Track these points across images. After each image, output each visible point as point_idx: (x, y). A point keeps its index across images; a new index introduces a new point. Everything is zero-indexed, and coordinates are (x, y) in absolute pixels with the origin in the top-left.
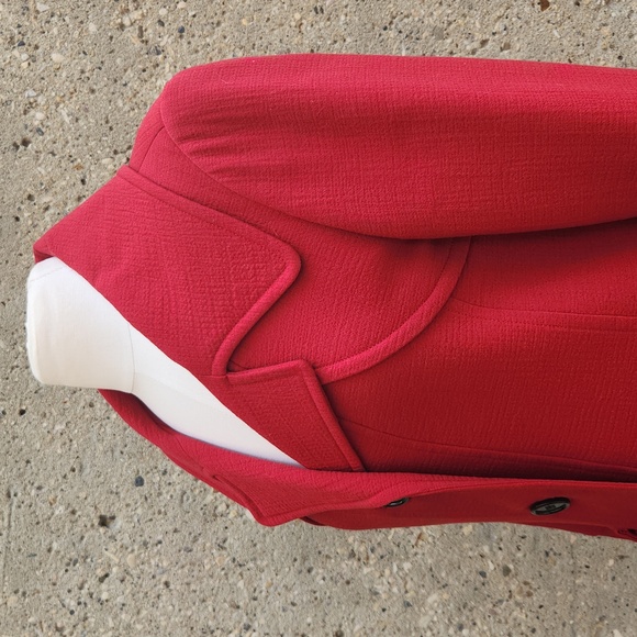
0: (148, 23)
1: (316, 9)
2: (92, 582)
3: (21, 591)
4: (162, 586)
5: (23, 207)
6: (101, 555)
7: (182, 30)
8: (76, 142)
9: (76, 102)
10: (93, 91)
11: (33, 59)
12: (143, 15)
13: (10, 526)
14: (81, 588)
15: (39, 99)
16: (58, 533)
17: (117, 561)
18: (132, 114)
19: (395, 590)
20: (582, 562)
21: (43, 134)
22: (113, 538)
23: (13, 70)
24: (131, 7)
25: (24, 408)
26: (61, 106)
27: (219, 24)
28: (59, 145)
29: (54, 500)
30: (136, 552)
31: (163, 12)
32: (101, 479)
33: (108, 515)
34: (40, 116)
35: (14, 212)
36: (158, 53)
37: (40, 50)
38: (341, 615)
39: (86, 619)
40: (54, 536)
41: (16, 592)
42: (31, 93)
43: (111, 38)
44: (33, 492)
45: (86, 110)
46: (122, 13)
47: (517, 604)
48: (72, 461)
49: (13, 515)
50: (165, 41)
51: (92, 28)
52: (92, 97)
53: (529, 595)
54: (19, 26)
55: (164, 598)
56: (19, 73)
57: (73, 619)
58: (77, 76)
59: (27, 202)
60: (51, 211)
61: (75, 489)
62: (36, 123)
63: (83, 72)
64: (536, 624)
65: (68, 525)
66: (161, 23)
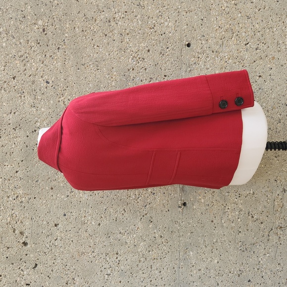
0: (65, 100)
2: (53, 241)
3: (35, 243)
4: (71, 242)
5: (35, 147)
6: (55, 234)
9: (48, 120)
10: (52, 117)
11: (37, 110)
13: (32, 227)
14: (50, 242)
15: (39, 120)
16: (44, 228)
17: (59, 235)
19: (132, 242)
20: (181, 234)
21: (40, 128)
23: (32, 113)
24: (61, 96)
25: (35, 197)
26: (44, 121)
29: (43, 220)
30: (64, 233)
31: (69, 97)
32: (55, 214)
33: (57, 224)
34: (39, 124)
35: (32, 148)
37: (39, 108)
38: (117, 248)
39: (52, 250)
42: (36, 118)
43: (56, 104)
44: (38, 218)
46: (59, 98)
47: (164, 245)
48: (48, 210)
49: (33, 224)
51: (52, 102)
52: (52, 119)
53: (167, 243)
54: (33, 102)
55: (71, 245)
57: (49, 250)
61: (49, 217)
63: (49, 113)
64: (170, 250)
65: (47, 226)
66: (69, 100)
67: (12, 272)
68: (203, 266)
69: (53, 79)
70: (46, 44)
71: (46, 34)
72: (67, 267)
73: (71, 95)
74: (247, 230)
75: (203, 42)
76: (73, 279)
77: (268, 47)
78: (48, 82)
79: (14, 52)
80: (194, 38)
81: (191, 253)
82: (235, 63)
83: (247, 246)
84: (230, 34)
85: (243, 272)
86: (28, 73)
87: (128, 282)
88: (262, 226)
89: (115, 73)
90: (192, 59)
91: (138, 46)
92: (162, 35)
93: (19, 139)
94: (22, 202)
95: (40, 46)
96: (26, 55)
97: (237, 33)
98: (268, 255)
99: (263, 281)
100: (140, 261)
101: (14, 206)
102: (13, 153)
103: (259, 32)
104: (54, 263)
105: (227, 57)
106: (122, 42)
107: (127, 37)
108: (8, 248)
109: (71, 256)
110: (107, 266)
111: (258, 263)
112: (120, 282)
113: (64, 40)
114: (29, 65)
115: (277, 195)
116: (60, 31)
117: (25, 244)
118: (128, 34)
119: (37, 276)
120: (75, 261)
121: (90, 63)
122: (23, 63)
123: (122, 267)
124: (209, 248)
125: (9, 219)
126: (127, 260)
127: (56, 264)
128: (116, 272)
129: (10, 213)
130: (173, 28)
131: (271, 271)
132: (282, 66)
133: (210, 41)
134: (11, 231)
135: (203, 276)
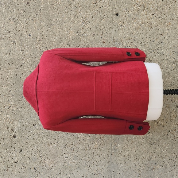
1: (67, 44)
2: (32, 135)
3: (21, 136)
4: (43, 136)
6: (34, 131)
8: (30, 65)
11: (23, 52)
12: (40, 45)
13: (19, 126)
15: (24, 59)
17: (36, 132)
21: (25, 64)
22: (35, 128)
23: (20, 54)
24: (38, 44)
25: (21, 107)
26: (27, 60)
28: (27, 66)
29: (26, 122)
30: (39, 130)
31: (43, 45)
32: (34, 118)
33: (35, 124)
34: (24, 61)
35: (20, 76)
38: (72, 141)
39: (31, 141)
40: (26, 128)
43: (35, 49)
44: (23, 120)
45: (31, 60)
47: (102, 140)
48: (29, 116)
49: (20, 124)
51: (32, 48)
52: (32, 58)
53: (104, 138)
54: (21, 48)
55: (44, 138)
57: (29, 141)
59: (22, 74)
60: (26, 76)
61: (29, 120)
63: (31, 54)
64: (105, 143)
65: (28, 126)
66: (43, 47)
67: (6, 154)
68: (126, 153)
69: (33, 33)
70: (29, 12)
71: (29, 6)
72: (41, 152)
73: (44, 43)
74: (154, 131)
75: (126, 13)
76: (44, 160)
77: (167, 17)
78: (30, 35)
79: (9, 16)
80: (120, 10)
81: (119, 145)
82: (146, 26)
83: (154, 141)
84: (143, 8)
85: (151, 158)
86: (18, 29)
87: (79, 163)
88: (163, 129)
89: (72, 31)
90: (119, 23)
91: (86, 14)
92: (101, 8)
93: (12, 71)
94: (13, 110)
95: (26, 13)
96: (17, 18)
97: (147, 7)
98: (167, 147)
99: (164, 164)
100: (86, 149)
101: (8, 112)
102: (8, 79)
103: (161, 7)
104: (32, 149)
105: (141, 22)
106: (76, 12)
107: (79, 8)
108: (4, 139)
109: (43, 145)
110: (66, 152)
111: (161, 152)
112: (74, 162)
113: (40, 10)
114: (18, 24)
115: (172, 109)
116: (38, 4)
117: (14, 137)
118: (80, 7)
119: (22, 157)
120: (46, 148)
121: (56, 24)
122: (15, 23)
123: (75, 153)
124: (130, 142)
125: (5, 120)
126: (78, 149)
127: (34, 150)
128: (72, 156)
129: (5, 117)
130: (108, 4)
131: (169, 158)
132: (175, 28)
133: (130, 12)
134: (6, 128)
135: (126, 160)
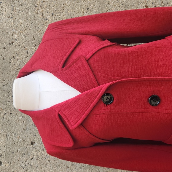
0: (44, 12)
1: (87, 8)
2: (29, 160)
3: (10, 162)
4: (48, 161)
5: (11, 59)
6: (31, 152)
7: (53, 14)
8: (25, 43)
9: (26, 32)
10: (30, 30)
11: (15, 22)
12: (43, 10)
13: (7, 144)
14: (26, 162)
15: (16, 32)
17: (36, 154)
18: (40, 35)
21: (17, 40)
22: (34, 148)
23: (10, 24)
24: (40, 8)
25: (11, 112)
26: (22, 33)
27: (62, 12)
28: (21, 43)
29: (19, 137)
30: (41, 152)
31: (48, 9)
32: (32, 132)
33: (33, 142)
34: (16, 36)
35: (9, 60)
36: (47, 20)
37: (17, 19)
38: (96, 170)
39: (27, 170)
40: (19, 147)
41: (8, 162)
42: (14, 30)
43: (35, 16)
44: (13, 135)
45: (28, 34)
46: (38, 10)
48: (24, 127)
49: (8, 141)
50: (48, 17)
51: (30, 14)
52: (30, 31)
54: (11, 13)
55: (48, 165)
56: (11, 25)
57: (24, 170)
58: (26, 26)
59: (13, 58)
60: (19, 60)
61: (25, 134)
62: (15, 38)
63: (27, 25)
65: (23, 144)
66: (47, 12)
73: (49, 7)
